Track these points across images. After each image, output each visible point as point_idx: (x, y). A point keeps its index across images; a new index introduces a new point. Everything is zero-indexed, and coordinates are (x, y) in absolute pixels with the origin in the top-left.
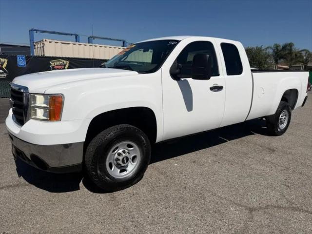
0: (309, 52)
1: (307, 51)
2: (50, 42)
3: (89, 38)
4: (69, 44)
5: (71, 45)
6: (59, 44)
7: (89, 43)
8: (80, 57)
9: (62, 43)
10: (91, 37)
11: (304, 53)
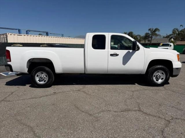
0: (140, 36)
1: (139, 36)
2: (11, 35)
3: (27, 31)
4: (21, 35)
5: (23, 36)
6: (16, 35)
7: (27, 34)
8: (28, 42)
9: (18, 35)
10: (28, 31)
11: (138, 37)
